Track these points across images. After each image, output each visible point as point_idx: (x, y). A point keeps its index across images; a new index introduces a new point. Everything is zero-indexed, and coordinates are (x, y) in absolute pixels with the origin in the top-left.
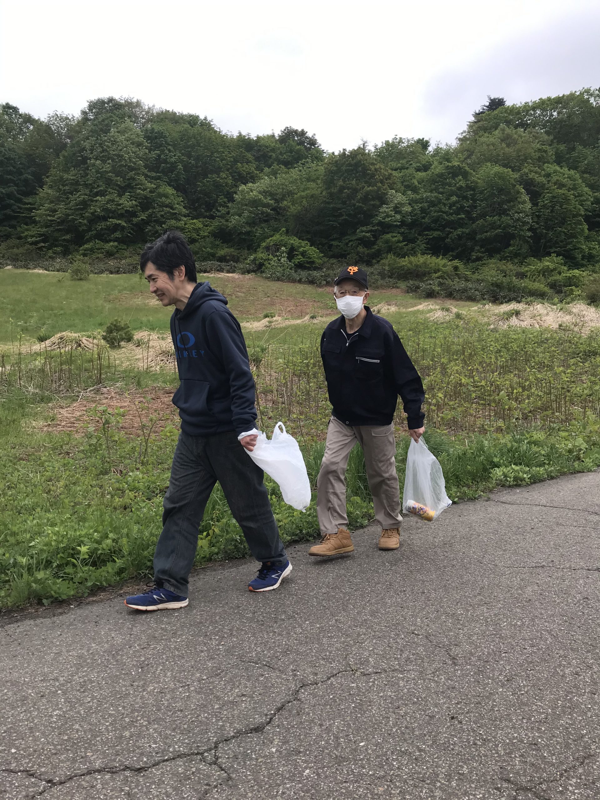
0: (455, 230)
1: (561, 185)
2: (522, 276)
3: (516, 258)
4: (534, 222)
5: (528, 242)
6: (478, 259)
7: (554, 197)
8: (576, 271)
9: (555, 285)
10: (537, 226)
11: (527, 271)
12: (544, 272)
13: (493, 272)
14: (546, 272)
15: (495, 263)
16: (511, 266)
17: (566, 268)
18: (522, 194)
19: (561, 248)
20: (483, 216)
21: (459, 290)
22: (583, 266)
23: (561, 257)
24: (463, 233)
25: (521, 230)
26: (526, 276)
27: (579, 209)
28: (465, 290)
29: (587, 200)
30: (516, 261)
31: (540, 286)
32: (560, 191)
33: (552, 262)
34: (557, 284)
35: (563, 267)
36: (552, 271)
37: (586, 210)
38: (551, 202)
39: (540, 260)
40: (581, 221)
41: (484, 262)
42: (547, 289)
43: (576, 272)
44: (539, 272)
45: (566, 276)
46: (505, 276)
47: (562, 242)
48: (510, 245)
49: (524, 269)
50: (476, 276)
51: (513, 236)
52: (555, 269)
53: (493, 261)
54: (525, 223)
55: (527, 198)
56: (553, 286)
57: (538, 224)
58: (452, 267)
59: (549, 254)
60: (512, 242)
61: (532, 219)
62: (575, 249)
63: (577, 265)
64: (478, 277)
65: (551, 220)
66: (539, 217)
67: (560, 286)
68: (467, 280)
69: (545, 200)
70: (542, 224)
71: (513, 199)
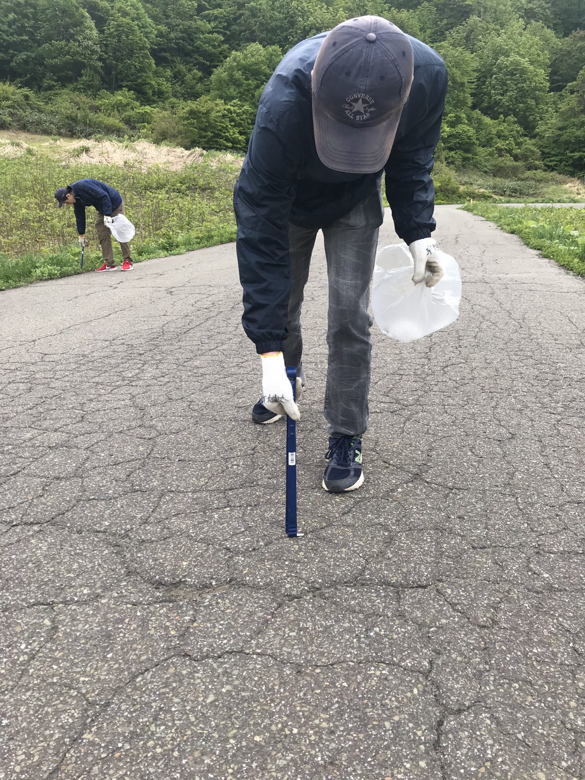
0: (20, 52)
1: (125, 14)
2: (96, 109)
3: (89, 89)
4: (102, 51)
5: (99, 73)
6: (50, 88)
7: (119, 26)
8: (148, 107)
9: (130, 121)
10: (106, 56)
11: (101, 105)
12: (118, 107)
13: (67, 104)
14: (119, 107)
15: (68, 94)
16: (84, 99)
17: (138, 104)
18: (87, 18)
19: (132, 82)
20: (48, 39)
21: (33, 122)
22: (154, 102)
23: (132, 92)
24: (28, 57)
25: (90, 59)
26: (100, 110)
27: (145, 42)
28: (39, 123)
29: (151, 32)
30: (90, 93)
31: (114, 121)
32: (124, 20)
33: (124, 96)
34: (132, 120)
35: (135, 102)
36: (125, 106)
37: (152, 43)
38: (117, 30)
39: (113, 93)
40: (147, 54)
41: (56, 91)
42: (121, 125)
43: (148, 109)
44: (113, 107)
45: (139, 113)
46: (79, 109)
47: (132, 75)
48: (81, 75)
49: (98, 102)
50: (49, 108)
51: (83, 66)
52: (128, 104)
53: (65, 91)
54: (93, 52)
55: (92, 24)
56: (128, 121)
57: (106, 54)
58: (22, 95)
59: (120, 87)
60: (83, 71)
61: (100, 47)
62: (146, 84)
63: (148, 101)
64: (53, 109)
65: (119, 51)
66: (106, 45)
67: (134, 121)
68: (40, 111)
69: (111, 27)
70: (110, 54)
71: (79, 23)
